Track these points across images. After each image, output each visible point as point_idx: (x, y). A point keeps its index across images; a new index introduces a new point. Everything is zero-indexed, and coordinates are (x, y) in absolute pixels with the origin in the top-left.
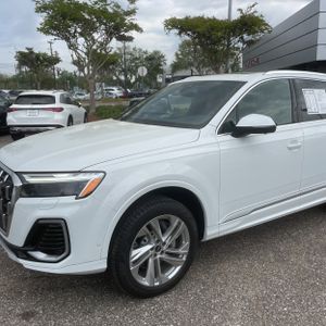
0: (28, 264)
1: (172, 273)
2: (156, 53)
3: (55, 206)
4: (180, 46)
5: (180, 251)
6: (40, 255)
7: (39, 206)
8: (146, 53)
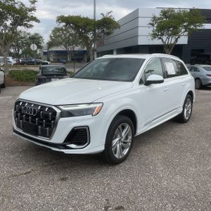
0: (66, 151)
1: (126, 152)
2: (36, 34)
3: (82, 120)
4: (53, 31)
5: (128, 141)
6: (73, 146)
7: (74, 121)
8: (29, 34)
